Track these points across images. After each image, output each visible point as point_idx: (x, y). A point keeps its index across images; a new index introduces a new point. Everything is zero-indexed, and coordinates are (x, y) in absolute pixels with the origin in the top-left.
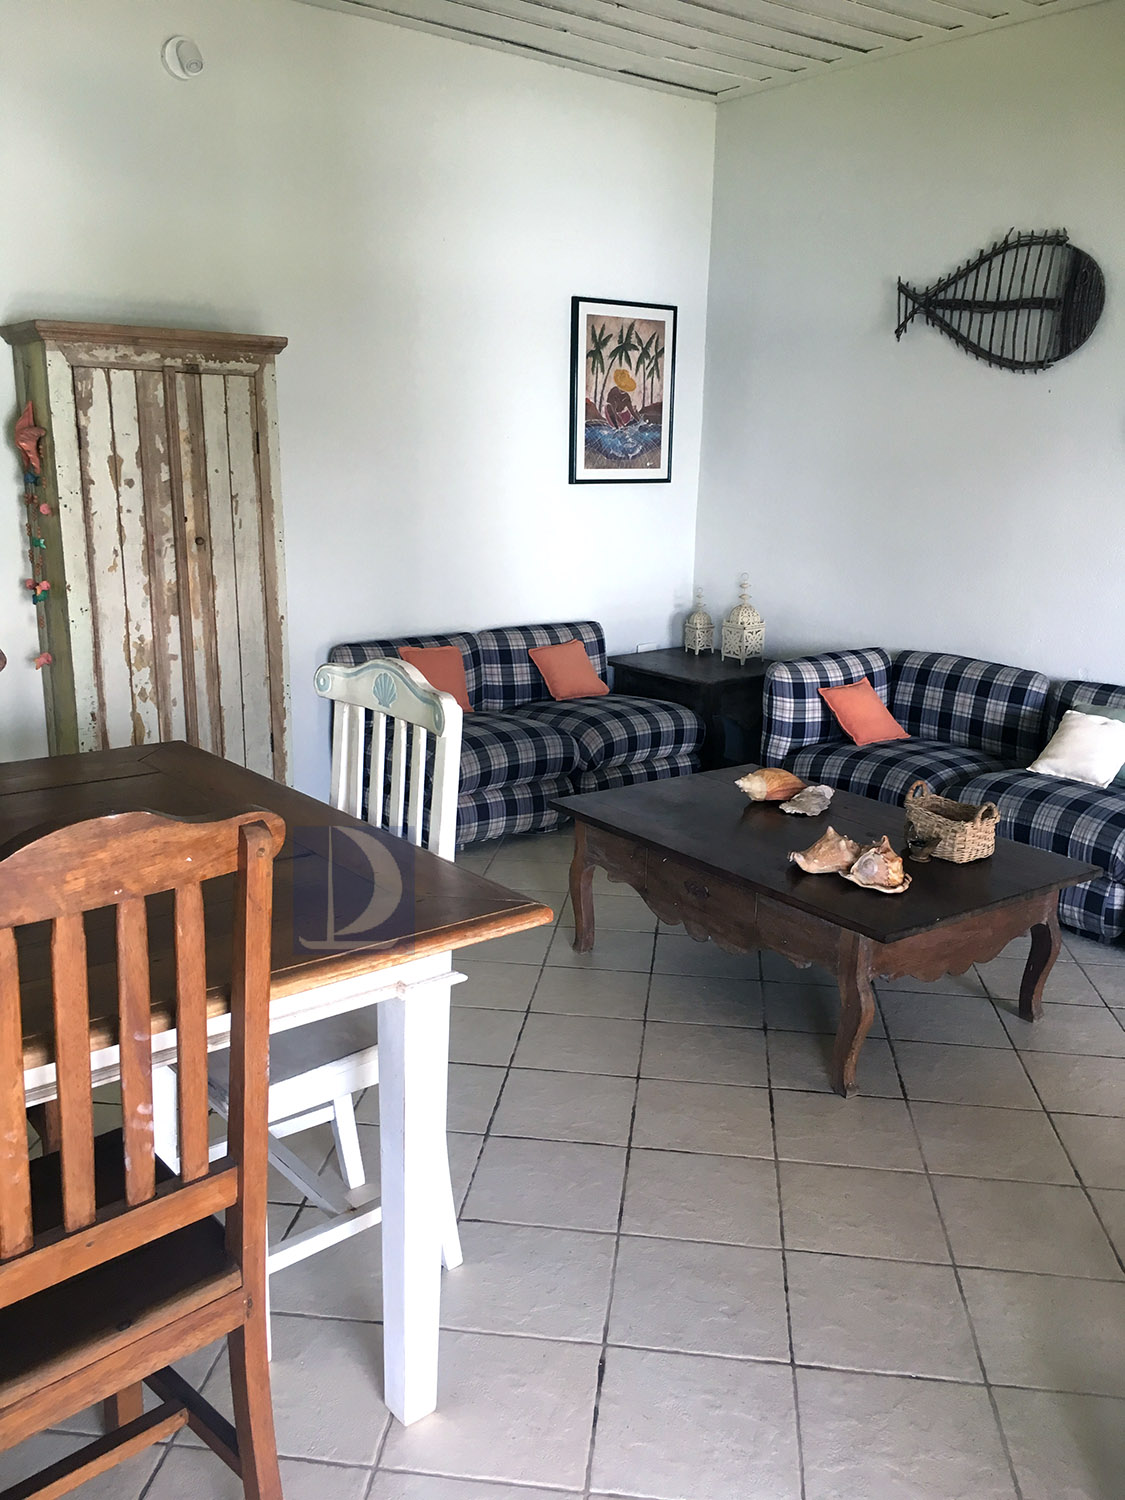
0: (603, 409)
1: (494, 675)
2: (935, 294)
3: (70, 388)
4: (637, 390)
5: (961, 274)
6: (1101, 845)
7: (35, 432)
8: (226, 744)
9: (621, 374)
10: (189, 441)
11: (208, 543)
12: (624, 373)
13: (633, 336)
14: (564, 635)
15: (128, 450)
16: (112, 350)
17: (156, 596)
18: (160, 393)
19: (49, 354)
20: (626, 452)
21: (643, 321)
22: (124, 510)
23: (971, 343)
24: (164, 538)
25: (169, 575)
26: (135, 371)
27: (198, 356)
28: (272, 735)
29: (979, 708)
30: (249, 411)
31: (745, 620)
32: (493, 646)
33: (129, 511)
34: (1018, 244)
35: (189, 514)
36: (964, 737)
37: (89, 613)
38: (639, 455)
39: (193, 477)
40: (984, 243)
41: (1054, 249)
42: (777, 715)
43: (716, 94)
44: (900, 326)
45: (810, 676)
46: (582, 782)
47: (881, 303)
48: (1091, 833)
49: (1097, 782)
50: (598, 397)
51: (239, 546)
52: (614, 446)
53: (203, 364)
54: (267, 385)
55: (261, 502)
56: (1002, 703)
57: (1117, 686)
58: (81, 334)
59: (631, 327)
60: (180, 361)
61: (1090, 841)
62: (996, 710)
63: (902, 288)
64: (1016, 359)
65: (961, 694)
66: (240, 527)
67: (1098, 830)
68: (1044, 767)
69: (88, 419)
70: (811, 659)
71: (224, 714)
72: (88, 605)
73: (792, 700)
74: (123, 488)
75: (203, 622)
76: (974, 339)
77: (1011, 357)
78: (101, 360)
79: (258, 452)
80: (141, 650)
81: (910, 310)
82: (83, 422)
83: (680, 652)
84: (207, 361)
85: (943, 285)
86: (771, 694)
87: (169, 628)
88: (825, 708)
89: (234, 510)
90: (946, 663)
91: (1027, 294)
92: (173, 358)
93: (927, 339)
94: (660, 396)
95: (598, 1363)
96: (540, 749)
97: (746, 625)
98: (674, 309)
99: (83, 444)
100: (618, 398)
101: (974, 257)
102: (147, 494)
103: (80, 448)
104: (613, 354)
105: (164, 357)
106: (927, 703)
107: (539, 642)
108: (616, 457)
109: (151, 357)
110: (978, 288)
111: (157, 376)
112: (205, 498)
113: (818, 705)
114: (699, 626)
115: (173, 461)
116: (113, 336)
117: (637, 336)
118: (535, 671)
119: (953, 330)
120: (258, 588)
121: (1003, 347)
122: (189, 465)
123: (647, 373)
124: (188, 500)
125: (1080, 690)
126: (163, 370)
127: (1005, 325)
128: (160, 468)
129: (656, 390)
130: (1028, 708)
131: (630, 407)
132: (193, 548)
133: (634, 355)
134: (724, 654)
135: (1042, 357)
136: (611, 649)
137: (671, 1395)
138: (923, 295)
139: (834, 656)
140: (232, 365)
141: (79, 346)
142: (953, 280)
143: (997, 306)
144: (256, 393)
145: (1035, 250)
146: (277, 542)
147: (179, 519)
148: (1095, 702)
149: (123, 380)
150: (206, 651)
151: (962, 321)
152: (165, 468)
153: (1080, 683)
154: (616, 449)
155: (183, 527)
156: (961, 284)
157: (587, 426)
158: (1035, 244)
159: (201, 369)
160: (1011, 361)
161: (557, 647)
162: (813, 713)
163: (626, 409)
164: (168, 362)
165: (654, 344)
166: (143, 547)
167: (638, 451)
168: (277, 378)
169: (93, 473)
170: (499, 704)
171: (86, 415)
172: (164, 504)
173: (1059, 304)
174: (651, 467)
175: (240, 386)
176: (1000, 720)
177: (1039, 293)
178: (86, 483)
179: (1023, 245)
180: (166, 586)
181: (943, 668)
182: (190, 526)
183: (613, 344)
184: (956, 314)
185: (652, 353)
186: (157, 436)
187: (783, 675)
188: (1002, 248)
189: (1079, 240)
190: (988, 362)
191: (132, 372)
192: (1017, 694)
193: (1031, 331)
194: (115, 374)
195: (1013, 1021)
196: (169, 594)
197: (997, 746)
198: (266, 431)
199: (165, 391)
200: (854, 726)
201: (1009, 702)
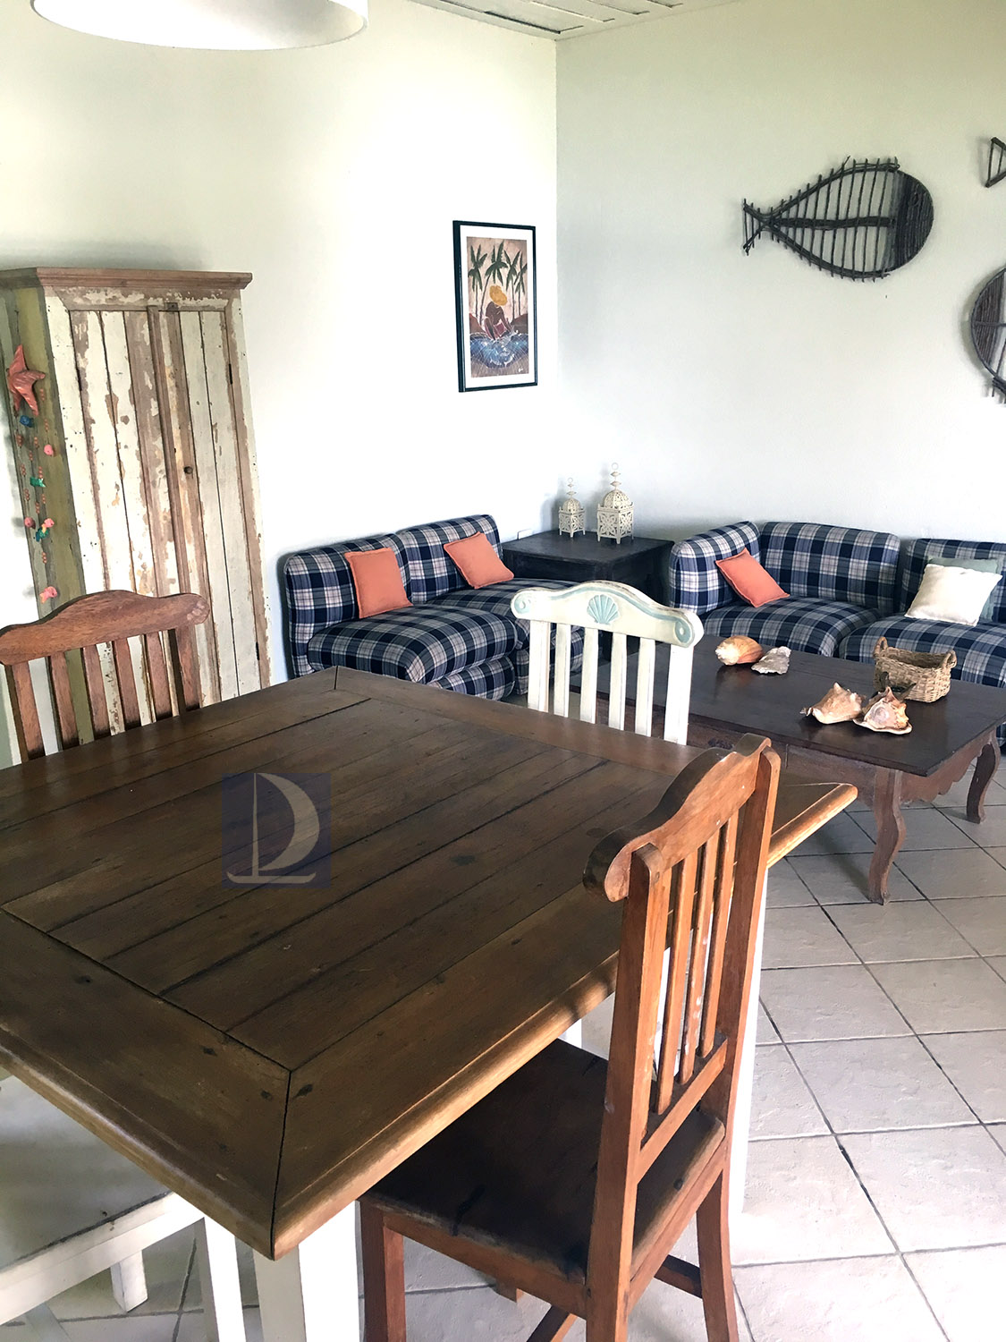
0: (483, 322)
1: (417, 570)
2: (780, 214)
3: (69, 332)
4: (508, 304)
5: (804, 195)
6: (990, 673)
7: (31, 376)
8: (220, 658)
9: (495, 290)
10: (174, 376)
11: (194, 472)
12: (497, 288)
13: (503, 255)
14: (468, 529)
15: (122, 389)
16: (103, 293)
17: (154, 526)
18: (146, 332)
19: (48, 301)
20: (502, 360)
21: (510, 241)
22: (122, 446)
23: (814, 256)
24: (158, 470)
25: (164, 504)
26: (123, 311)
27: (176, 294)
28: (257, 644)
29: (843, 568)
30: (221, 344)
31: (619, 504)
32: (414, 544)
33: (126, 447)
34: (853, 171)
35: (178, 445)
36: (831, 592)
37: (98, 546)
38: (512, 362)
39: (178, 410)
40: (821, 168)
41: (886, 175)
42: (685, 587)
43: (559, 32)
44: (748, 242)
45: (708, 552)
46: (518, 660)
47: (731, 223)
48: (980, 664)
49: (967, 622)
50: (479, 313)
51: (220, 471)
52: (492, 355)
53: (181, 302)
54: (235, 319)
55: (236, 429)
56: (863, 561)
57: (960, 541)
58: (77, 279)
59: (501, 246)
60: (161, 300)
61: (980, 671)
62: (858, 568)
63: (748, 208)
64: (856, 269)
65: (826, 556)
66: (221, 454)
67: (986, 662)
68: (919, 612)
69: (86, 362)
70: (705, 536)
71: (217, 629)
72: (97, 540)
73: (697, 573)
74: (120, 425)
75: (195, 546)
76: (816, 252)
77: (851, 268)
78: (93, 303)
79: (232, 383)
80: (144, 577)
81: (756, 227)
82: (81, 365)
83: (554, 534)
84: (184, 299)
85: (785, 206)
86: (678, 569)
87: (166, 554)
88: (722, 577)
89: (214, 439)
90: (808, 531)
91: (864, 213)
92: (155, 297)
93: (771, 252)
94: (526, 308)
95: (840, 1151)
96: (489, 634)
97: (620, 509)
98: (533, 229)
99: (83, 385)
100: (494, 312)
101: (813, 182)
102: (140, 429)
103: (80, 389)
104: (488, 272)
105: (147, 297)
106: (796, 566)
107: (450, 538)
108: (495, 366)
109: (135, 299)
110: (817, 208)
111: (143, 315)
112: (190, 428)
113: (716, 576)
114: (572, 512)
115: (160, 395)
116: (105, 280)
117: (506, 255)
118: (451, 563)
119: (797, 245)
120: (238, 509)
121: (843, 260)
122: (174, 399)
123: (515, 287)
124: (176, 432)
125: (929, 547)
126: (147, 309)
127: (845, 241)
128: (150, 403)
129: (523, 303)
130: (886, 564)
131: (503, 320)
132: (182, 477)
133: (505, 272)
134: (599, 535)
135: (878, 268)
136: (503, 538)
137: (910, 1165)
138: (767, 215)
139: (720, 532)
140: (205, 301)
141: (74, 291)
142: (795, 202)
143: (836, 224)
144: (227, 327)
145: (870, 175)
146: (251, 466)
147: (168, 451)
148: (945, 555)
149: (114, 320)
150: (199, 571)
151: (805, 237)
152: (154, 404)
153: (928, 540)
154: (494, 358)
155: (173, 458)
156: (802, 204)
157: (471, 339)
158: (869, 170)
159: (180, 307)
160: (851, 271)
161: (467, 541)
162: (713, 583)
163: (500, 321)
164: (151, 302)
165: (519, 261)
166: (140, 480)
167: (511, 359)
168: (243, 311)
169: (93, 413)
170: (423, 596)
171: (83, 356)
172: (155, 438)
173: (893, 223)
174: (522, 372)
175: (212, 320)
176: (862, 576)
177: (874, 212)
178: (87, 422)
179: (858, 171)
180: (161, 518)
181: (807, 535)
182: (179, 456)
183: (488, 263)
184: (799, 231)
185: (518, 270)
186: (146, 374)
187: (688, 552)
188: (838, 175)
189: (909, 167)
190: (829, 272)
191: (121, 313)
192: (876, 553)
193: (869, 245)
194: (106, 316)
195: (962, 824)
196: (165, 522)
197: (861, 598)
198: (237, 363)
199: (150, 329)
200: (750, 591)
201: (869, 560)
